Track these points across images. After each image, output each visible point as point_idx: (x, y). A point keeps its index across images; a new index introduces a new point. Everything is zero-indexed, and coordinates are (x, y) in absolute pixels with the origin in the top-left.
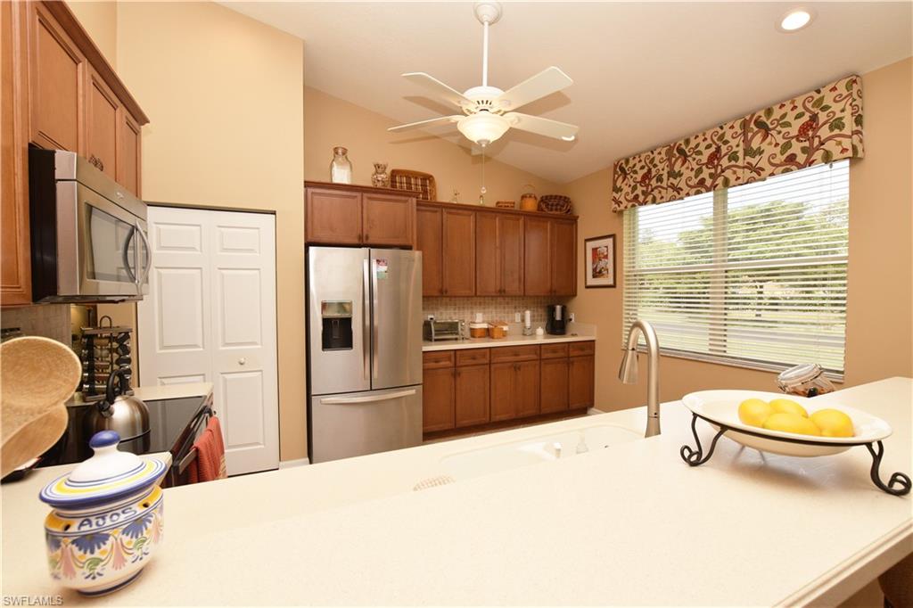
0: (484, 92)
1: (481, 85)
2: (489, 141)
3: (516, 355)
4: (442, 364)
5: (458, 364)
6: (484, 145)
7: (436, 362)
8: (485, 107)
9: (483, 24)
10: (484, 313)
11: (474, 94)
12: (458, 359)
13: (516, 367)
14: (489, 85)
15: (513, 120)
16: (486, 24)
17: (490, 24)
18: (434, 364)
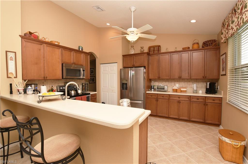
0: (132, 29)
1: (132, 27)
2: (134, 41)
3: (179, 98)
4: (153, 97)
5: (158, 98)
6: (132, 42)
7: (151, 96)
8: (132, 32)
9: (132, 12)
10: (179, 84)
11: (129, 30)
12: (158, 97)
13: (179, 102)
14: (133, 27)
15: (140, 35)
16: (133, 12)
17: (134, 12)
18: (150, 96)
